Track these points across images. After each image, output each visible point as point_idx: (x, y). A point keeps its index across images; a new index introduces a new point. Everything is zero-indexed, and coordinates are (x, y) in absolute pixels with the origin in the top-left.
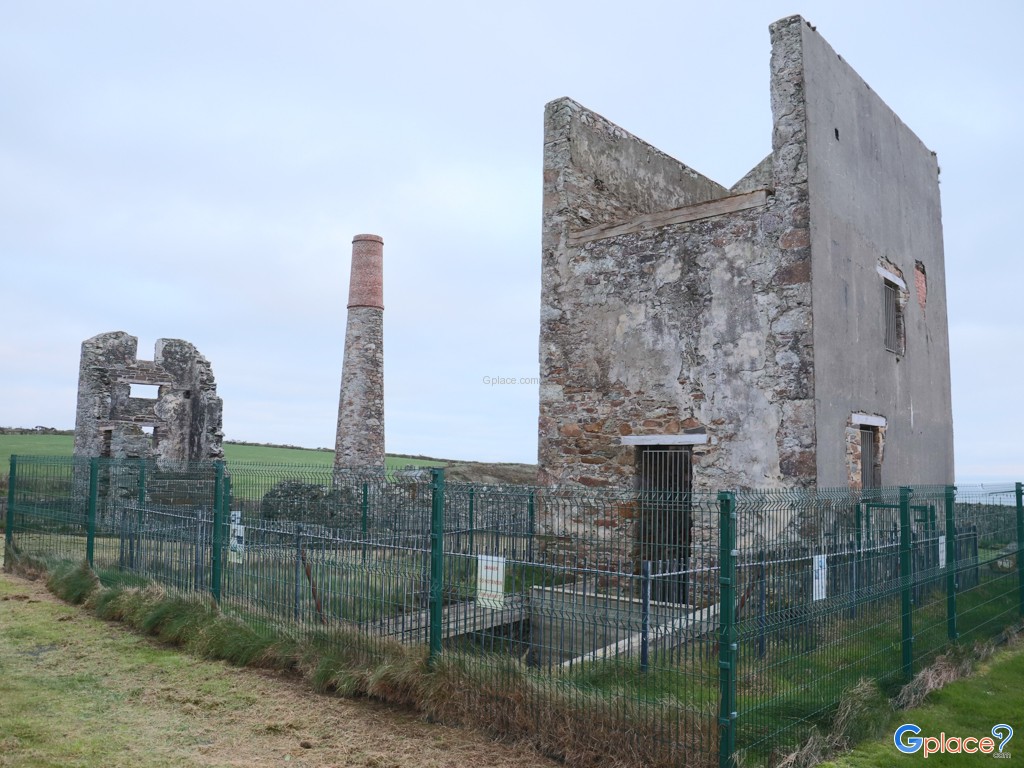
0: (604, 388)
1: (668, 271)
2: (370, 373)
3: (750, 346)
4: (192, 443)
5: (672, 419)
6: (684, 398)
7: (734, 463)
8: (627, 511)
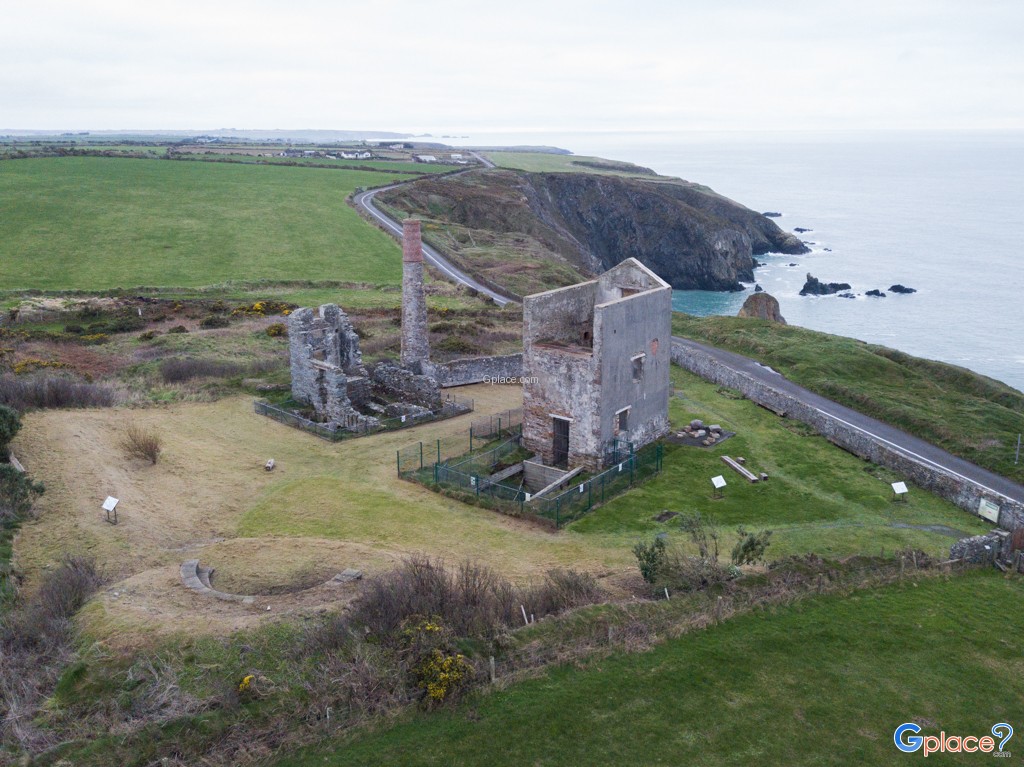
0: (544, 398)
1: (563, 369)
2: (419, 298)
3: (585, 398)
5: (563, 412)
6: (567, 408)
7: (580, 428)
8: (550, 435)
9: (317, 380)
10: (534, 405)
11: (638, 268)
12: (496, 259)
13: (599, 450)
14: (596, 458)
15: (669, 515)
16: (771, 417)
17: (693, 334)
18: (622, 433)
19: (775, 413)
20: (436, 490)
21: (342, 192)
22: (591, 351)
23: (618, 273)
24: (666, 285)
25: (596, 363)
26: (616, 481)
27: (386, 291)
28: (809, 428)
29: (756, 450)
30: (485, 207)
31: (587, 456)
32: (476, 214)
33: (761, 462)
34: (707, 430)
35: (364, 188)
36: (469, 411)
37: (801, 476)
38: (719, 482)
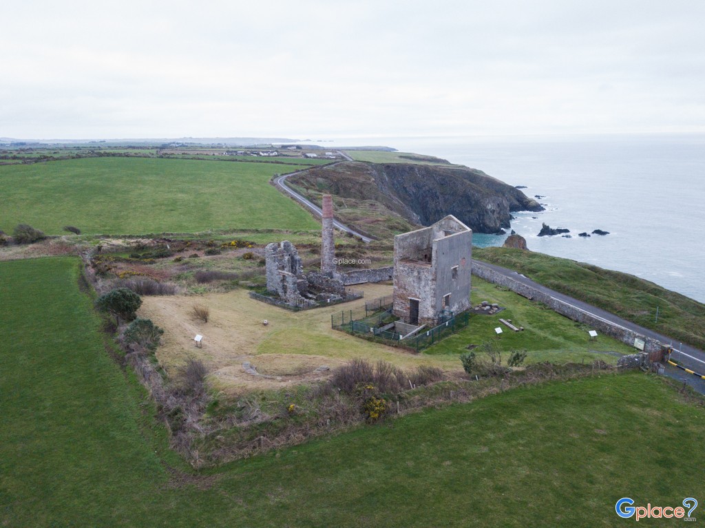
0: (405, 289)
1: (416, 274)
2: (331, 237)
3: (427, 288)
4: (292, 268)
5: (416, 296)
6: (418, 293)
7: (425, 304)
8: (408, 308)
9: (281, 281)
10: (400, 292)
11: (454, 221)
12: (361, 216)
13: (435, 316)
14: (433, 320)
15: (473, 346)
16: (525, 300)
17: (480, 257)
18: (446, 307)
19: (526, 298)
20: (352, 334)
21: (266, 177)
22: (431, 264)
23: (443, 223)
24: (469, 229)
25: (434, 270)
26: (445, 331)
27: (300, 234)
28: (545, 306)
29: (517, 316)
30: (350, 185)
31: (428, 319)
32: (345, 189)
33: (520, 322)
34: (491, 306)
35: (279, 175)
36: (361, 297)
37: (541, 328)
38: (499, 330)
